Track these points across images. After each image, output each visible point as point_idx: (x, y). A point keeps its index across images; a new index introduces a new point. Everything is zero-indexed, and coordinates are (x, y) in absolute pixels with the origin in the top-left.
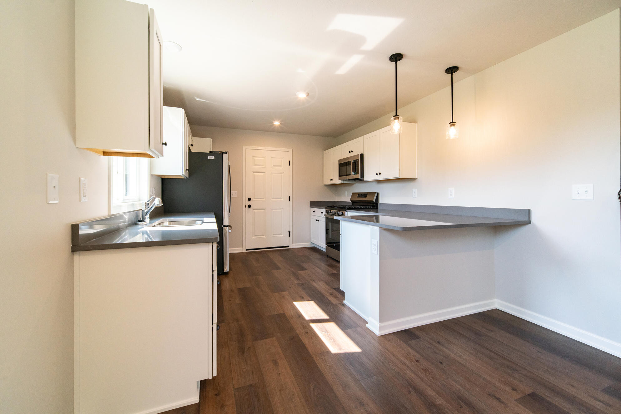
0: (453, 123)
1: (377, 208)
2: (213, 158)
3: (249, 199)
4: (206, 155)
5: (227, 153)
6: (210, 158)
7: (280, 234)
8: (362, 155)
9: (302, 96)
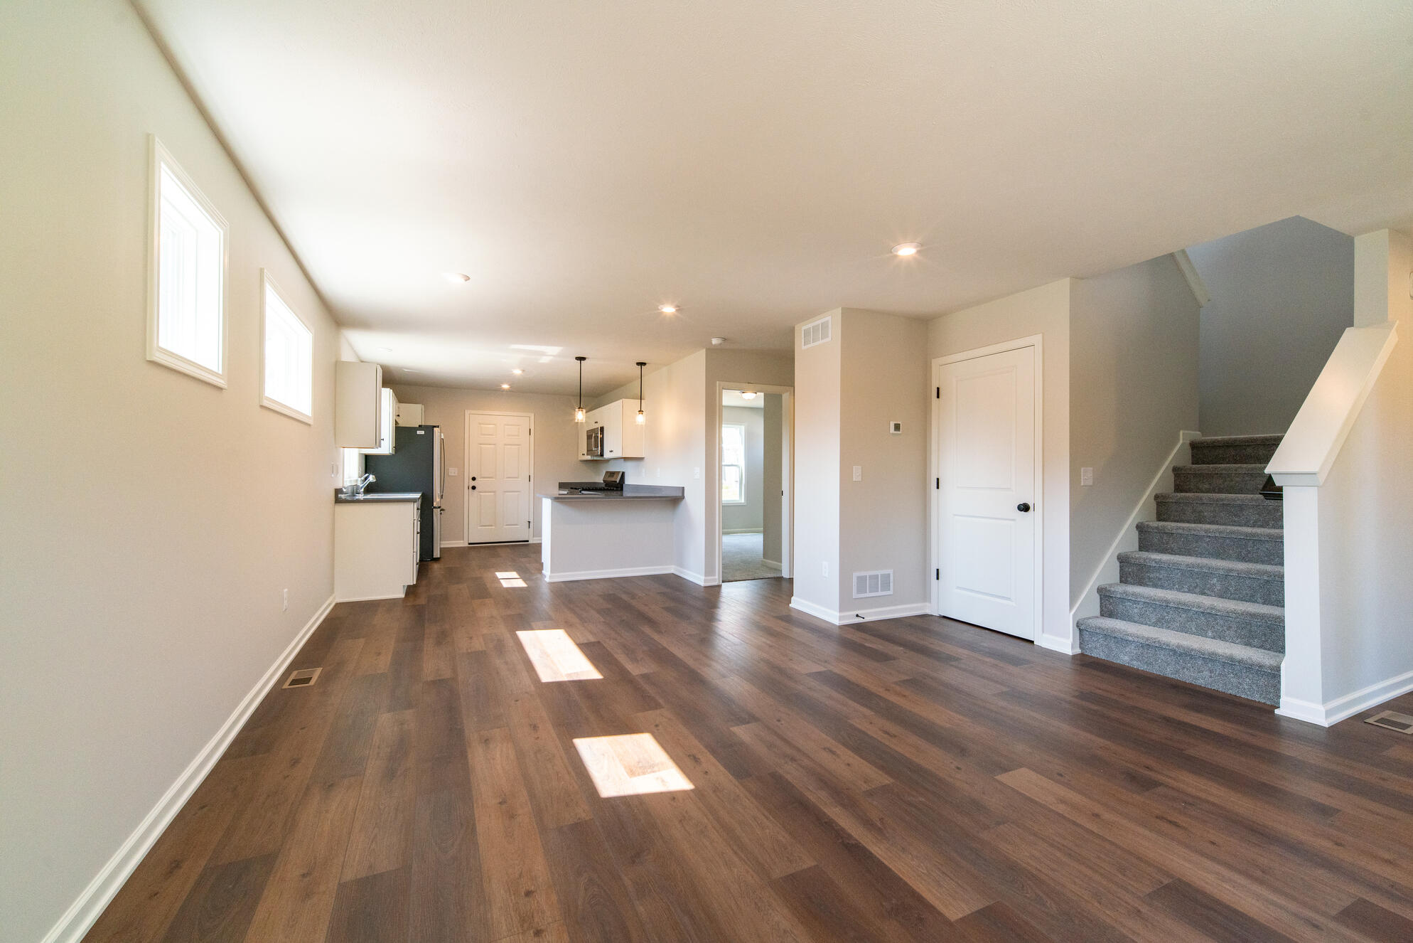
0: (641, 411)
1: (622, 489)
2: (423, 432)
3: (474, 479)
4: (415, 429)
5: (438, 427)
6: (418, 432)
7: (517, 525)
8: (602, 429)
9: (518, 372)
